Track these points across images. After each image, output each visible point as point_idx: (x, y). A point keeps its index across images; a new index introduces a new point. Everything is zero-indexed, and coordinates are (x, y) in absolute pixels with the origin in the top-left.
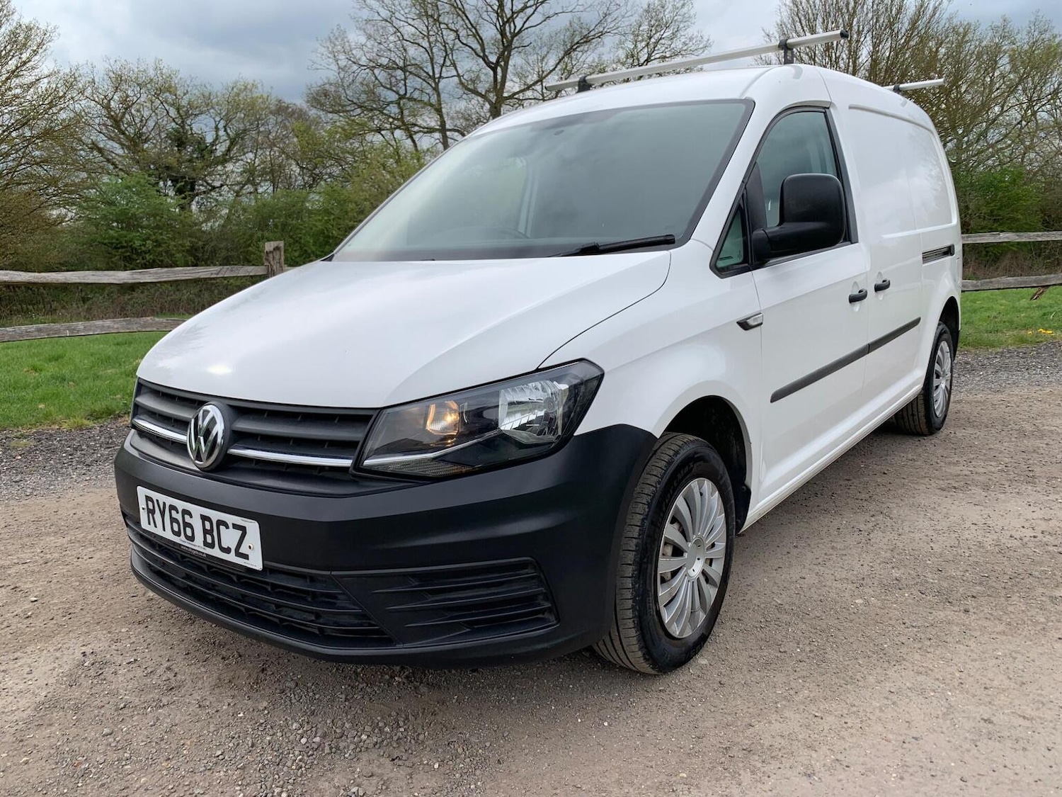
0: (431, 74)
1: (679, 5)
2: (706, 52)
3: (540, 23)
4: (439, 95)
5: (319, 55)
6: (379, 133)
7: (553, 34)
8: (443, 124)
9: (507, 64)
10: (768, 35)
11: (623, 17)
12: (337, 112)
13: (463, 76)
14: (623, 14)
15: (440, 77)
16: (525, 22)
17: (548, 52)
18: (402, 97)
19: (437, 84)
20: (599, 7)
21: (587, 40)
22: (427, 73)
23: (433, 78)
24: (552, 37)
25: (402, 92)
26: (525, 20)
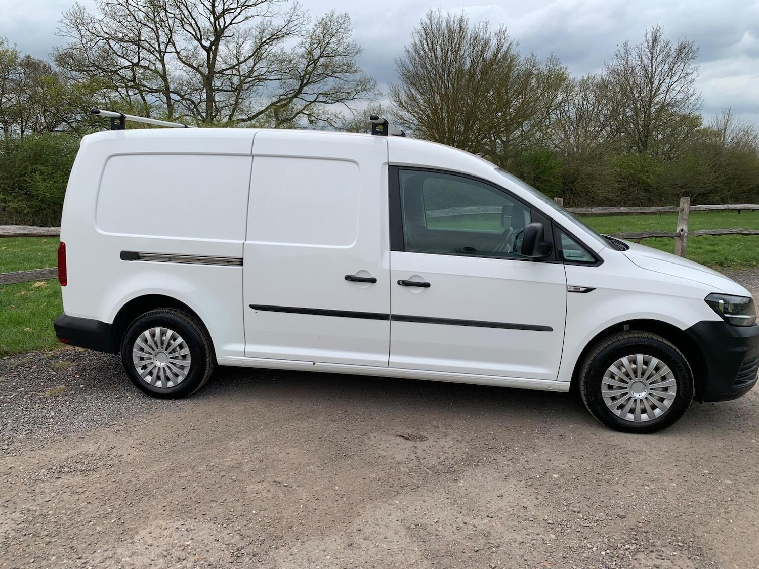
0: (158, 49)
1: (341, 22)
2: (358, 55)
3: (242, 22)
4: (164, 65)
5: (64, 25)
6: (117, 90)
7: (248, 30)
8: (167, 87)
9: (217, 48)
10: (408, 52)
11: (301, 24)
12: (81, 71)
13: (179, 52)
14: (301, 22)
15: (165, 52)
16: (233, 20)
17: (243, 43)
18: (134, 65)
19: (163, 58)
20: (284, 15)
21: (275, 37)
22: (155, 48)
23: (160, 51)
24: (247, 32)
25: (135, 61)
26: (232, 18)
